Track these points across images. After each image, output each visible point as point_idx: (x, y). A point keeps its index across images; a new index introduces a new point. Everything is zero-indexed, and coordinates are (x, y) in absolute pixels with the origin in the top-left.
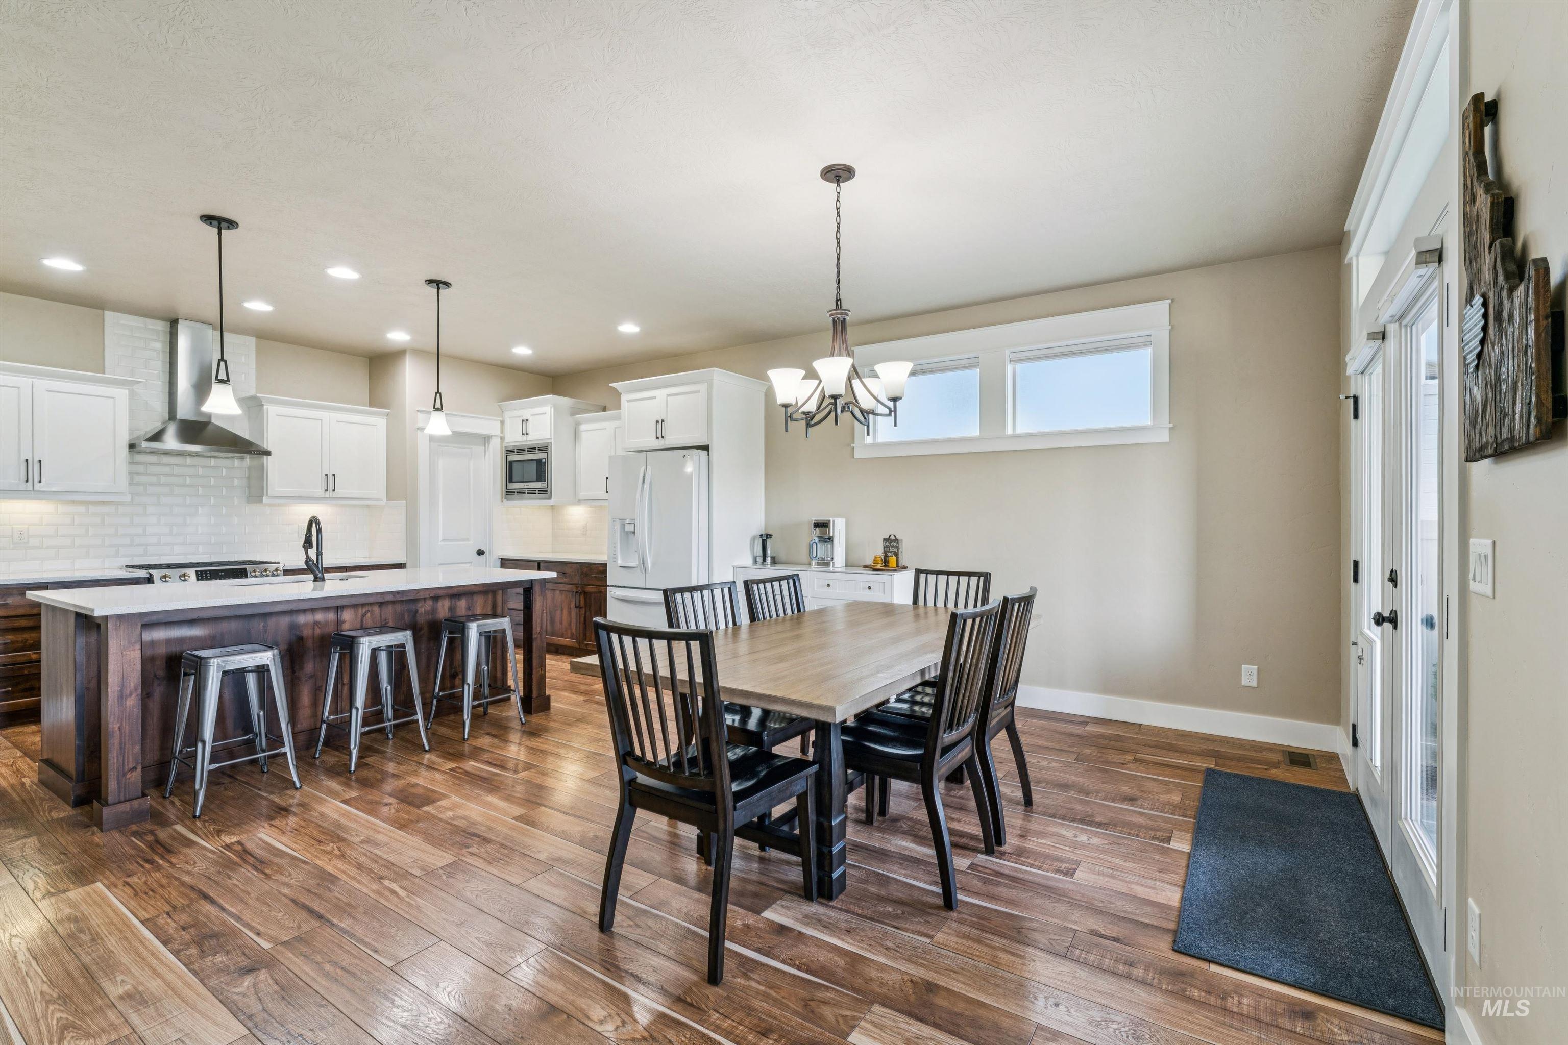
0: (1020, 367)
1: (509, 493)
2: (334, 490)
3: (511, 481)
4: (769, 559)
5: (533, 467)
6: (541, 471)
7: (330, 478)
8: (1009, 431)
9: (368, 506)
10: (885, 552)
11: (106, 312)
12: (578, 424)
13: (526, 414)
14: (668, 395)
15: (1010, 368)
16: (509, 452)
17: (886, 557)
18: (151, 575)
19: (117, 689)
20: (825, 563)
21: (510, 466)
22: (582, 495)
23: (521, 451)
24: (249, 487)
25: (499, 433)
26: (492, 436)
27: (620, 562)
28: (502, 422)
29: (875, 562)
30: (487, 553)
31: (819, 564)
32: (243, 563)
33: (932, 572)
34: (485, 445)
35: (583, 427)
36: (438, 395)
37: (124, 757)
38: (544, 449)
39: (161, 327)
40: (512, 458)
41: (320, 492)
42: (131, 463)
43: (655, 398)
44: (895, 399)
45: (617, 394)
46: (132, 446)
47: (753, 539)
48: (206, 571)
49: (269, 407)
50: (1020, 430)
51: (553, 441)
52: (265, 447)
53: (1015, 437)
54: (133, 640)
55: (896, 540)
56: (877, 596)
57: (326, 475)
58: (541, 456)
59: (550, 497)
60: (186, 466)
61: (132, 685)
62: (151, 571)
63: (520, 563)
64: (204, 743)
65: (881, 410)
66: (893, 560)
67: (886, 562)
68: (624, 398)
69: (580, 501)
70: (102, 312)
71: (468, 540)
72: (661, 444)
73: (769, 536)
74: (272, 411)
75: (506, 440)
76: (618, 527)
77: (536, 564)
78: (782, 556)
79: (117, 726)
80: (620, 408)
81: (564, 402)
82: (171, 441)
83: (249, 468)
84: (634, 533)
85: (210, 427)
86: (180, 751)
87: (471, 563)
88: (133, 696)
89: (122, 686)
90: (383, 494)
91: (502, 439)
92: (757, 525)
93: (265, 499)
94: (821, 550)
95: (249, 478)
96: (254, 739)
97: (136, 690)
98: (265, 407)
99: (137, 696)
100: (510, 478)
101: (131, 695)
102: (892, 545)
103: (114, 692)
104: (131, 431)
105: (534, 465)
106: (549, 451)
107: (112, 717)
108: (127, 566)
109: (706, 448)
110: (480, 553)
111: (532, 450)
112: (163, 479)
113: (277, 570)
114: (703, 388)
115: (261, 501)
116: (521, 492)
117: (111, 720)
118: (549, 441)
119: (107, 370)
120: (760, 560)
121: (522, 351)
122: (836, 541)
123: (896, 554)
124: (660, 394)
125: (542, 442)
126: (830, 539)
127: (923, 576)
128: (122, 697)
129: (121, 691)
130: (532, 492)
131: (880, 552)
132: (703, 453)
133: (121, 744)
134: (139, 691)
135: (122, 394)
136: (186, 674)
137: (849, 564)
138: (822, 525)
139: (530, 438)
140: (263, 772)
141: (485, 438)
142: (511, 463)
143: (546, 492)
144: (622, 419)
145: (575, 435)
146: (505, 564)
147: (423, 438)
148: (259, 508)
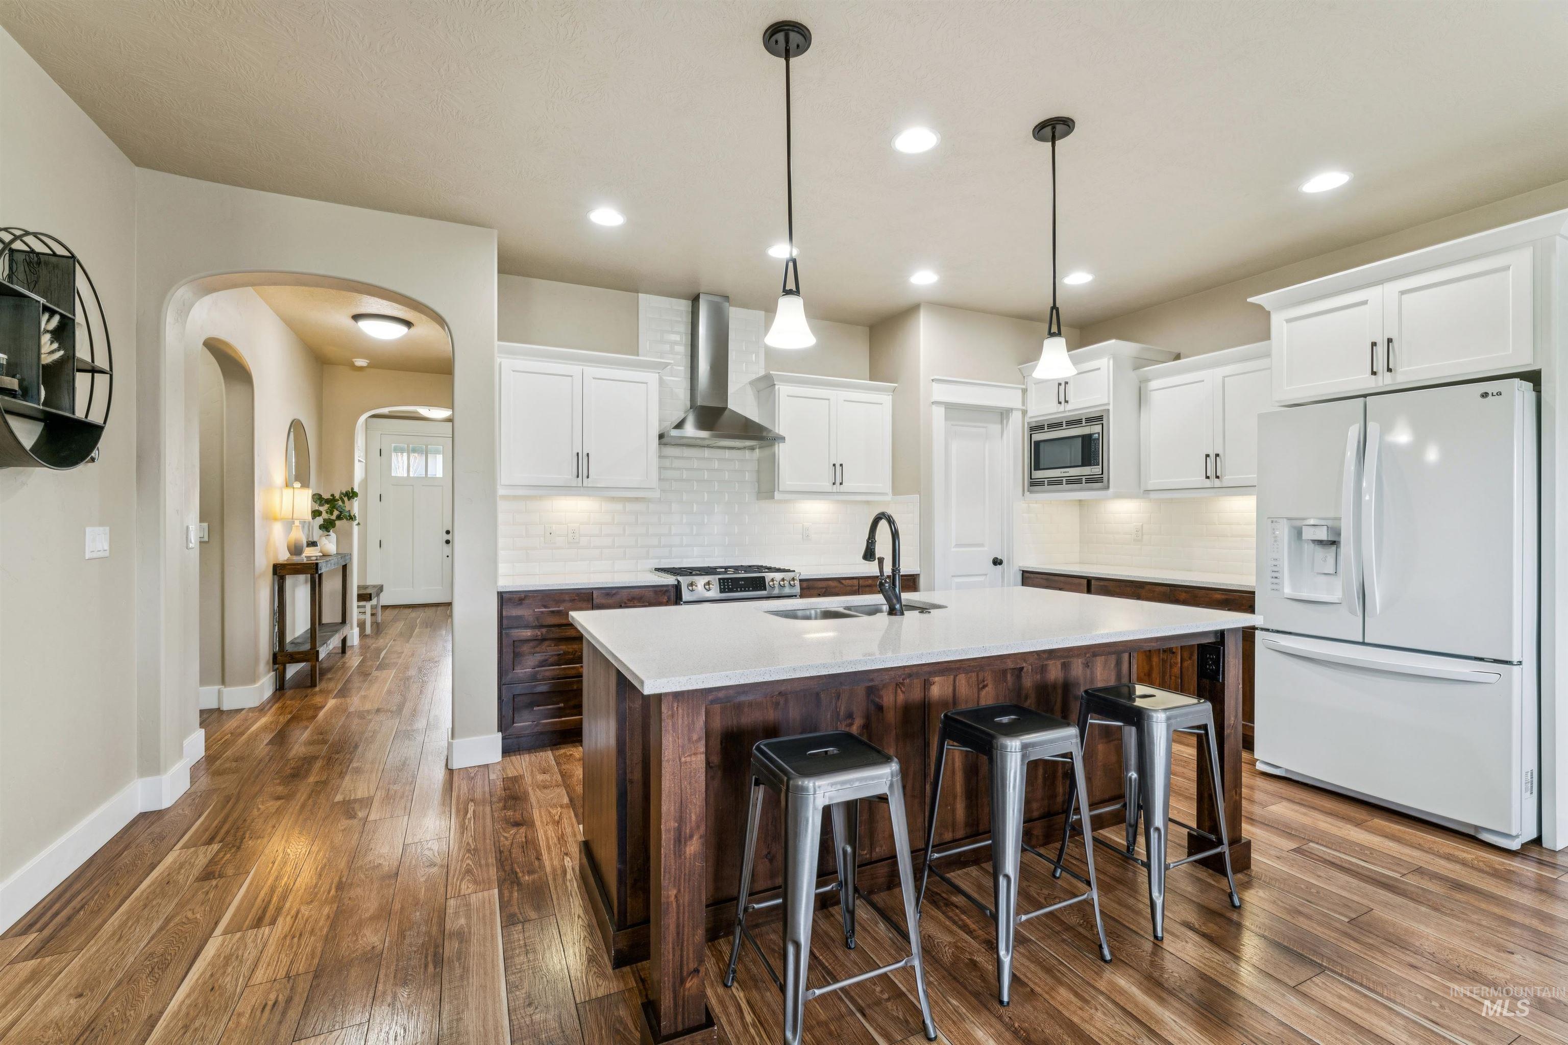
1: (1034, 483)
2: (841, 484)
3: (1037, 467)
5: (1078, 444)
6: (1090, 450)
7: (838, 466)
9: (868, 502)
11: (640, 294)
12: (1144, 381)
14: (1403, 293)
16: (1036, 428)
18: (679, 582)
19: (674, 824)
21: (1038, 446)
22: (1153, 481)
23: (1055, 425)
24: (758, 481)
25: (1019, 405)
26: (1012, 409)
27: (1288, 591)
28: (1024, 391)
30: (1005, 562)
32: (760, 568)
34: (1002, 423)
35: (1152, 383)
36: (1054, 311)
37: (682, 950)
38: (1098, 419)
39: (684, 306)
40: (1038, 437)
41: (827, 485)
42: (661, 457)
43: (1365, 303)
45: (1264, 315)
46: (661, 436)
48: (728, 579)
49: (781, 387)
51: (1111, 408)
52: (777, 431)
54: (695, 737)
57: (834, 465)
58: (1096, 429)
59: (1108, 487)
60: (704, 459)
61: (694, 817)
62: (680, 578)
63: (1056, 578)
64: (797, 946)
68: (1277, 320)
69: (1146, 493)
70: (636, 294)
71: (982, 545)
72: (1381, 382)
74: (783, 390)
75: (1030, 414)
76: (1284, 532)
77: (1085, 582)
79: (673, 892)
80: (1267, 335)
81: (1127, 349)
82: (690, 430)
83: (759, 460)
84: (1334, 543)
85: (726, 412)
86: (746, 909)
87: (986, 575)
88: (695, 838)
89: (681, 819)
90: (888, 488)
91: (1024, 413)
93: (777, 495)
95: (758, 471)
96: (838, 892)
97: (698, 827)
98: (777, 387)
99: (701, 837)
100: (1037, 463)
101: (691, 837)
103: (668, 831)
104: (661, 421)
105: (1079, 442)
106: (1105, 422)
107: (667, 876)
108: (657, 570)
110: (997, 562)
111: (1074, 422)
112: (685, 475)
113: (793, 579)
114: (1520, 256)
115: (773, 497)
116: (1054, 482)
117: (665, 882)
118: (1106, 407)
119: (641, 350)
124: (1382, 293)
125: (1093, 412)
128: (680, 840)
129: (679, 830)
130: (1074, 481)
132: (1527, 386)
133: (678, 926)
134: (703, 829)
135: (652, 378)
136: (757, 784)
139: (1069, 407)
140: (850, 948)
141: (1002, 414)
142: (1037, 444)
143: (1097, 480)
144: (1268, 355)
145: (1141, 398)
146: (1029, 578)
147: (939, 413)
148: (766, 505)
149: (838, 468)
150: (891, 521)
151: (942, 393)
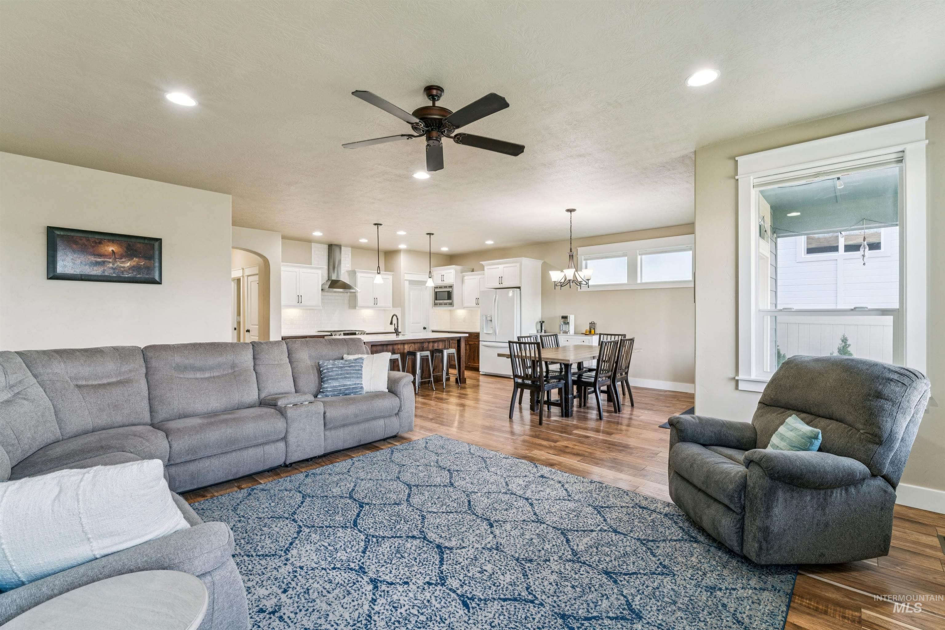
0: (644, 257)
1: (435, 304)
2: (377, 304)
3: (436, 299)
4: (543, 331)
5: (446, 294)
6: (449, 296)
8: (639, 281)
9: (388, 311)
10: (590, 328)
11: (312, 243)
12: (463, 277)
13: (443, 273)
14: (504, 267)
15: (639, 257)
16: (436, 288)
17: (590, 330)
20: (566, 332)
21: (436, 293)
22: (466, 305)
23: (441, 287)
24: (349, 303)
27: (485, 332)
29: (586, 332)
30: (427, 328)
31: (563, 333)
33: (605, 334)
34: (426, 285)
35: (466, 278)
38: (451, 287)
39: (325, 247)
40: (436, 290)
41: (372, 304)
42: (322, 296)
43: (498, 268)
44: (588, 280)
45: (483, 266)
46: (322, 289)
47: (537, 323)
50: (644, 281)
51: (455, 284)
53: (642, 284)
55: (594, 323)
56: (586, 343)
57: (374, 298)
58: (450, 290)
59: (454, 306)
60: (331, 296)
65: (584, 283)
66: (593, 331)
67: (590, 332)
68: (486, 268)
69: (464, 308)
71: (420, 323)
72: (501, 286)
73: (543, 322)
74: (359, 275)
75: (435, 283)
76: (484, 318)
78: (548, 330)
80: (484, 271)
81: (458, 268)
83: (349, 296)
84: (491, 321)
85: (339, 281)
87: (421, 332)
90: (391, 306)
91: (433, 283)
92: (538, 317)
93: (357, 308)
94: (565, 328)
95: (350, 299)
98: (356, 274)
102: (592, 325)
104: (322, 285)
105: (447, 293)
106: (453, 288)
109: (519, 288)
110: (425, 328)
111: (445, 287)
112: (327, 301)
114: (518, 265)
115: (355, 308)
116: (441, 304)
118: (453, 284)
119: (312, 263)
120: (539, 331)
121: (445, 249)
122: (570, 324)
123: (594, 329)
124: (501, 267)
125: (450, 285)
126: (568, 323)
127: (602, 336)
130: (446, 304)
131: (588, 328)
132: (518, 290)
135: (320, 272)
137: (576, 333)
138: (565, 318)
139: (444, 282)
141: (425, 282)
142: (436, 292)
143: (451, 304)
144: (484, 274)
145: (463, 281)
146: (433, 331)
147: (407, 283)
148: (353, 311)
149: (376, 299)
150: (396, 316)
151: (408, 277)
